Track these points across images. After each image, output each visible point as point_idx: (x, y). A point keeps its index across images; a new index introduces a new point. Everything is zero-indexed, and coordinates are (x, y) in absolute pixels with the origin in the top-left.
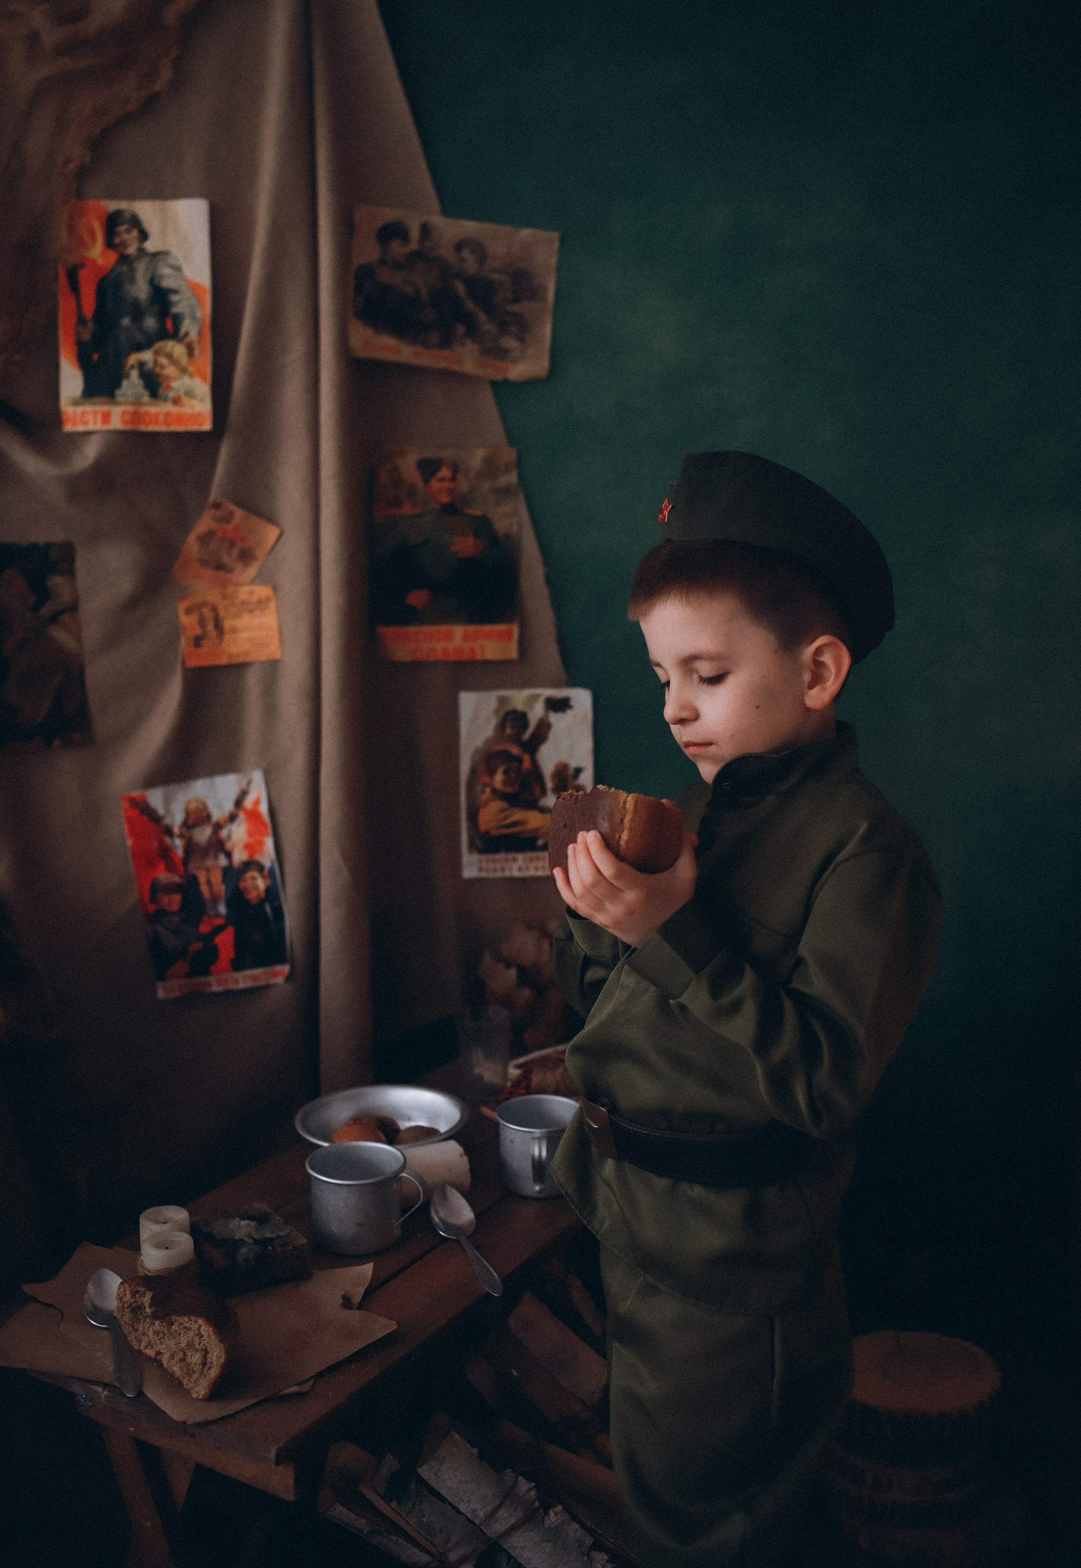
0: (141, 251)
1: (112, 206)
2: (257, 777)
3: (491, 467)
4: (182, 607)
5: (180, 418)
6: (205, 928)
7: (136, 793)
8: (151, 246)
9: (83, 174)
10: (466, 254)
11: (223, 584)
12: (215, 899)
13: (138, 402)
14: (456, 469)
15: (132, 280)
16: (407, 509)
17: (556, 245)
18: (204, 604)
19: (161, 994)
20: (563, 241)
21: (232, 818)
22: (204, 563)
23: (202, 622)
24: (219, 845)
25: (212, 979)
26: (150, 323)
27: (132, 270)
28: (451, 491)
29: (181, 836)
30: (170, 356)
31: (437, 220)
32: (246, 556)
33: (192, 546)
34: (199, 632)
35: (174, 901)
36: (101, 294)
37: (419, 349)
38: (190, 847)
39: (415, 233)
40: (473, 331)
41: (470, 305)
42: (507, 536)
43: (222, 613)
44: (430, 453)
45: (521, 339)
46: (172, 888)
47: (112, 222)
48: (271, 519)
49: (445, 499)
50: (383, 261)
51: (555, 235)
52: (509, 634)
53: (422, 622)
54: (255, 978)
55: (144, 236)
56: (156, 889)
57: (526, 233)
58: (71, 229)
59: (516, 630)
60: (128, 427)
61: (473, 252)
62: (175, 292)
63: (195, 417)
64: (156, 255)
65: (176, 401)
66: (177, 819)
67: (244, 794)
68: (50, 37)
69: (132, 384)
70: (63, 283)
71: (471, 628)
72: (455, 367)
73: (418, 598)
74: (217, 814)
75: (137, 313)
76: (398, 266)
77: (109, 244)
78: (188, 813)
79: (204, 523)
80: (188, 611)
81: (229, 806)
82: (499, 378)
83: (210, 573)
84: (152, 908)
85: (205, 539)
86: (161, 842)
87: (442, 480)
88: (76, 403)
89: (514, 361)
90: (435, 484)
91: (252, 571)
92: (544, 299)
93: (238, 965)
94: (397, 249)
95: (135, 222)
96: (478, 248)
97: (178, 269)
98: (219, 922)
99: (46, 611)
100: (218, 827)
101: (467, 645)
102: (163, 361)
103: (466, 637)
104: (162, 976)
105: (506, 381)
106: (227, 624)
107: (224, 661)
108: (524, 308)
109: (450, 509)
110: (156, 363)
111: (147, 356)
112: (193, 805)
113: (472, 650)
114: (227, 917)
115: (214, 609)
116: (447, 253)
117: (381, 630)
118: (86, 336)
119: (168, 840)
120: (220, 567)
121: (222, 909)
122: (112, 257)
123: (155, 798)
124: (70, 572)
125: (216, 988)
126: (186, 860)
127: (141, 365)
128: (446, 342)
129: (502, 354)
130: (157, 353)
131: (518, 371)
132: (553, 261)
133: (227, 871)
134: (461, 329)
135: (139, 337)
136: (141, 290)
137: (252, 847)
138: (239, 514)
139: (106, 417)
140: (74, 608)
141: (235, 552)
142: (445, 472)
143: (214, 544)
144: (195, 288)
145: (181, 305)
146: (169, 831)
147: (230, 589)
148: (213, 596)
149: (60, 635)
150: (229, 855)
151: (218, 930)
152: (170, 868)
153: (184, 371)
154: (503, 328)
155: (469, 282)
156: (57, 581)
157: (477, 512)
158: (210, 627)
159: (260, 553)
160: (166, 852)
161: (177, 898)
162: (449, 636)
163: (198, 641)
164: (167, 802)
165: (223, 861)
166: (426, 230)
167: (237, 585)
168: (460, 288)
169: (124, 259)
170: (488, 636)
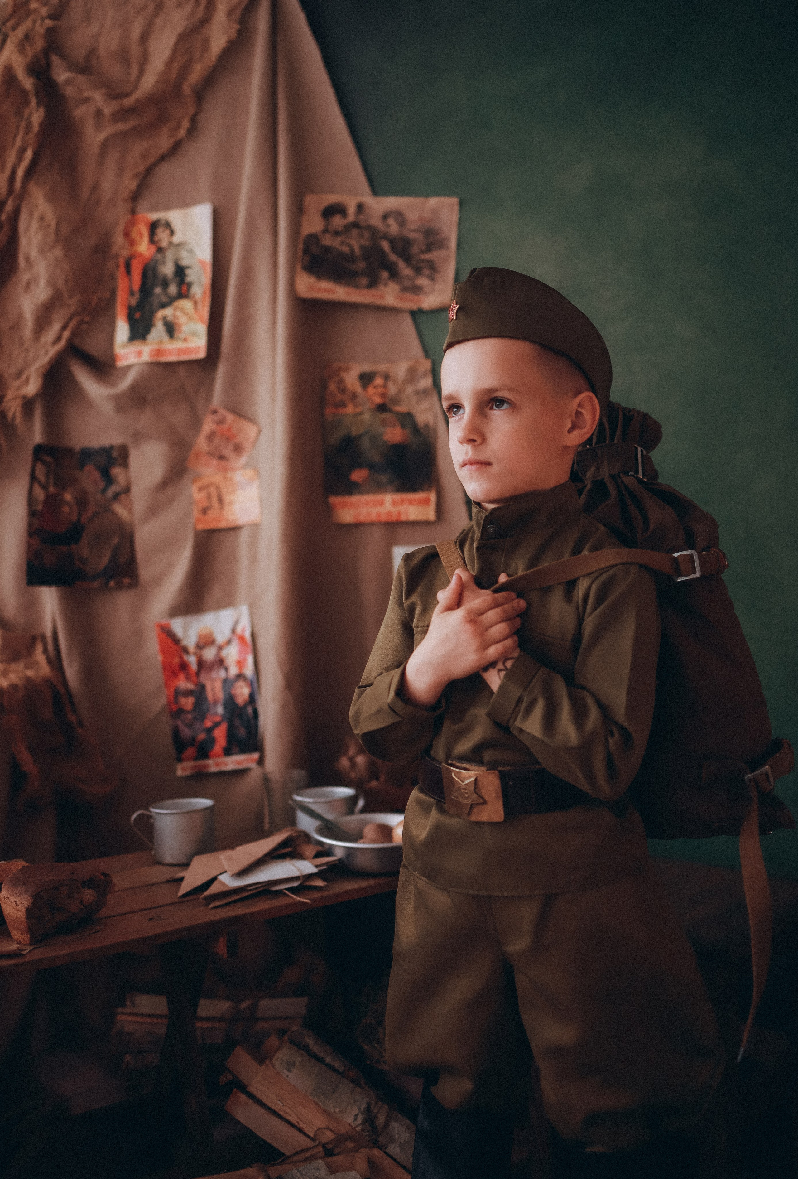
0: (171, 243)
1: (154, 216)
2: (244, 610)
3: (412, 376)
4: (195, 487)
5: (187, 351)
6: (208, 724)
7: (164, 621)
8: (176, 239)
9: (136, 197)
10: (391, 221)
11: (225, 470)
12: (216, 702)
13: (161, 342)
14: (387, 377)
15: (164, 263)
16: (350, 409)
17: (456, 207)
18: (211, 484)
19: (180, 773)
20: (461, 204)
21: (229, 642)
22: (211, 454)
23: (209, 497)
24: (220, 662)
25: (210, 762)
26: (173, 289)
27: (164, 257)
28: (383, 395)
29: (195, 654)
30: (183, 311)
31: (369, 200)
32: (238, 449)
33: (201, 443)
34: (206, 504)
35: (188, 703)
36: (144, 275)
37: (352, 290)
38: (201, 663)
39: (351, 210)
40: (394, 274)
41: (393, 257)
42: (427, 426)
43: (223, 490)
44: (367, 368)
45: (432, 278)
46: (188, 693)
47: (154, 227)
48: (252, 420)
49: (378, 400)
50: (326, 231)
51: (454, 201)
52: (427, 501)
53: (361, 493)
54: (239, 762)
55: (172, 233)
56: (177, 693)
57: (433, 201)
58: (127, 234)
59: (433, 497)
60: (153, 360)
61: (396, 220)
62: (188, 267)
63: (195, 350)
64: (179, 245)
65: (185, 340)
66: (190, 641)
67: (236, 623)
68: (108, 109)
69: (158, 331)
70: (122, 269)
71: (398, 496)
72: (379, 302)
73: (358, 475)
74: (220, 639)
75: (165, 284)
76: (338, 233)
77: (152, 241)
78: (200, 637)
79: (208, 425)
80: (200, 490)
81: (227, 633)
82: (415, 307)
83: (214, 462)
84: (175, 707)
85: (210, 438)
86: (182, 659)
87: (376, 387)
88: (124, 346)
89: (426, 294)
90: (371, 390)
91: (243, 459)
92: (447, 248)
93: (228, 752)
94: (337, 221)
95: (168, 225)
96: (400, 216)
97: (191, 252)
98: (218, 719)
99: (111, 492)
100: (220, 648)
101: (395, 510)
102: (178, 313)
103: (394, 503)
104: (180, 760)
105: (421, 311)
106: (227, 498)
107: (223, 525)
108: (434, 255)
109: (382, 408)
110: (175, 316)
111: (168, 312)
112: (204, 632)
113: (399, 514)
114: (223, 716)
115: (218, 488)
116: (376, 222)
117: (333, 500)
118: (134, 302)
119: (185, 657)
120: (222, 457)
121: (220, 710)
122: (153, 249)
123: (177, 625)
124: (125, 464)
125: (213, 769)
126: (198, 674)
127: (165, 318)
128: (373, 284)
129: (416, 290)
130: (176, 309)
131: (429, 302)
132: (455, 218)
133: (226, 681)
134: (385, 274)
135: (165, 300)
136: (168, 269)
137: (240, 663)
138: (230, 417)
139: (140, 354)
140: (127, 490)
141: (231, 446)
142: (379, 381)
143: (216, 441)
144: (202, 263)
145: (191, 276)
146: (186, 650)
147: (230, 474)
148: (217, 479)
149: (118, 509)
150: (226, 669)
151: (217, 725)
152: (188, 679)
153: (191, 319)
154: (418, 271)
155: (392, 241)
156: (117, 471)
157: (402, 408)
158: (215, 501)
159: (247, 445)
160: (184, 666)
161: (191, 700)
162: (382, 503)
163: (205, 511)
164: (186, 628)
165: (222, 674)
166: (360, 208)
167: (234, 470)
168: (385, 245)
169: (160, 250)
170: (411, 502)
